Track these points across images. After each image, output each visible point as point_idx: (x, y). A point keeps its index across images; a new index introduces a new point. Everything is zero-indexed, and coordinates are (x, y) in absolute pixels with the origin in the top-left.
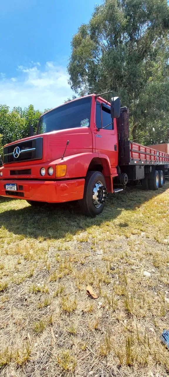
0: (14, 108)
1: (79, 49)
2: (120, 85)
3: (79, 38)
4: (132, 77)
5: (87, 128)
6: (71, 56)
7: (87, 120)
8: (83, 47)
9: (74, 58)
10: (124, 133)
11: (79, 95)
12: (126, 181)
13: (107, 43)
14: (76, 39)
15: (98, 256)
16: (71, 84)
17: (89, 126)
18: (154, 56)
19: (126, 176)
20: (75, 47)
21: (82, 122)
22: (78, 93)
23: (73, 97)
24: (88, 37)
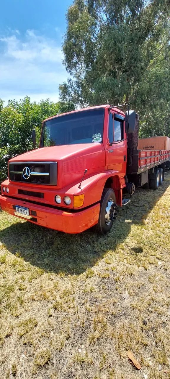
0: (9, 101)
1: (76, 25)
2: (119, 69)
3: (75, 11)
4: (133, 61)
5: (100, 144)
6: (66, 33)
7: (99, 135)
8: (81, 23)
9: (70, 35)
10: (133, 141)
11: (74, 77)
12: (133, 191)
13: (106, 17)
14: (71, 11)
15: (126, 300)
16: (66, 65)
17: (102, 142)
18: (157, 36)
19: (134, 186)
20: (71, 22)
21: (94, 136)
22: (74, 75)
23: (68, 80)
24: (86, 11)
